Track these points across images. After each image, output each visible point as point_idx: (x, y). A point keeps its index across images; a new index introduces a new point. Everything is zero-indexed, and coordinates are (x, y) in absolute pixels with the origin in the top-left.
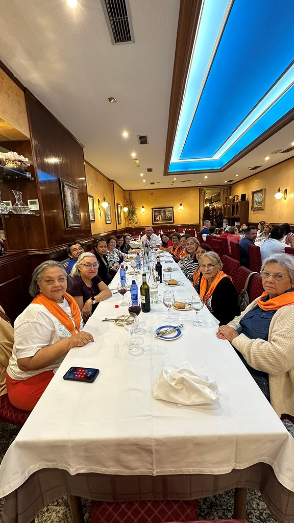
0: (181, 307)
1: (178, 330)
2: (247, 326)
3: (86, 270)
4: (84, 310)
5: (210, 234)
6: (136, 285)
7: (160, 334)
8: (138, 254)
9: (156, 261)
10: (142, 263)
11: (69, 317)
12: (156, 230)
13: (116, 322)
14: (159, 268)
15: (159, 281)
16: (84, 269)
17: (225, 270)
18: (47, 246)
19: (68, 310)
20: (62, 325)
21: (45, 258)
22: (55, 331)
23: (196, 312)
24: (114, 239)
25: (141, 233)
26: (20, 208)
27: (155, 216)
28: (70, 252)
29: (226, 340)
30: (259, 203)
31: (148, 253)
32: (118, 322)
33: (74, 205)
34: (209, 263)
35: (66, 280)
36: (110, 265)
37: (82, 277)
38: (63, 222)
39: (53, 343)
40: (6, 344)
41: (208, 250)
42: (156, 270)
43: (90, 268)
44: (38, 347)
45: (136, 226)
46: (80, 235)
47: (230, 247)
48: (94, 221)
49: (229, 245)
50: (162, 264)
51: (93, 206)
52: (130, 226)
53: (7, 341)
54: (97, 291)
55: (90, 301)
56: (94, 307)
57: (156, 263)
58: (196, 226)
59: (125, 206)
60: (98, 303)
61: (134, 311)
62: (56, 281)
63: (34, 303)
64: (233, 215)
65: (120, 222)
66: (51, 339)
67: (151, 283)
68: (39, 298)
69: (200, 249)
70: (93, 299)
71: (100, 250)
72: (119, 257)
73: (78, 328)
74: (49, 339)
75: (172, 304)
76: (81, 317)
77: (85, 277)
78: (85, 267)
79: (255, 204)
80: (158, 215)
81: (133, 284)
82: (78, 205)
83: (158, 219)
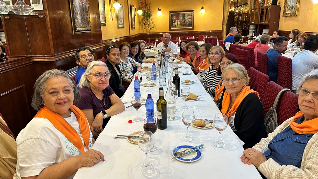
0: (201, 125)
1: (198, 151)
2: (278, 151)
3: (95, 80)
4: (95, 124)
5: (234, 43)
6: (152, 100)
7: (177, 155)
8: (154, 64)
9: (174, 73)
10: (158, 74)
11: (76, 132)
12: (174, 36)
13: (129, 139)
14: (176, 80)
15: (177, 95)
16: (94, 80)
17: (252, 85)
18: (52, 51)
19: (75, 125)
20: (69, 142)
21: (50, 65)
22: (61, 148)
23: (218, 131)
24: (127, 46)
25: (157, 40)
26: (21, 7)
27: (172, 21)
28: (78, 59)
29: (252, 165)
30: (292, 8)
31: (164, 63)
32: (131, 140)
33: (83, 5)
34: (234, 76)
35: (72, 92)
36: (123, 75)
37: (92, 88)
38: (70, 25)
39: (59, 161)
40: (9, 159)
41: (235, 61)
42: (174, 82)
43: (100, 78)
44: (43, 165)
45: (151, 31)
46: (89, 40)
47: (256, 59)
48: (104, 25)
49: (256, 55)
50: (180, 75)
51: (104, 7)
52: (145, 32)
53: (10, 157)
54: (109, 104)
55: (100, 115)
56: (106, 121)
57: (174, 75)
58: (218, 34)
59: (140, 8)
60: (111, 117)
61: (150, 128)
62: (61, 92)
63: (38, 117)
64: (260, 22)
65: (133, 26)
66: (58, 157)
67: (168, 97)
68: (43, 111)
69: (225, 60)
70: (104, 113)
71: (113, 58)
72: (133, 66)
73: (86, 145)
74: (55, 156)
75: (191, 122)
76: (91, 133)
77: (95, 88)
78: (94, 77)
79: (287, 9)
80: (176, 20)
81: (148, 98)
82: (87, 5)
83: (176, 24)
